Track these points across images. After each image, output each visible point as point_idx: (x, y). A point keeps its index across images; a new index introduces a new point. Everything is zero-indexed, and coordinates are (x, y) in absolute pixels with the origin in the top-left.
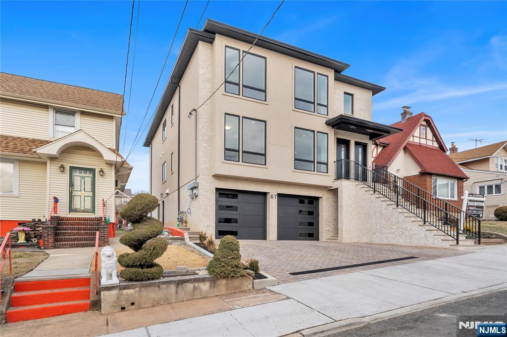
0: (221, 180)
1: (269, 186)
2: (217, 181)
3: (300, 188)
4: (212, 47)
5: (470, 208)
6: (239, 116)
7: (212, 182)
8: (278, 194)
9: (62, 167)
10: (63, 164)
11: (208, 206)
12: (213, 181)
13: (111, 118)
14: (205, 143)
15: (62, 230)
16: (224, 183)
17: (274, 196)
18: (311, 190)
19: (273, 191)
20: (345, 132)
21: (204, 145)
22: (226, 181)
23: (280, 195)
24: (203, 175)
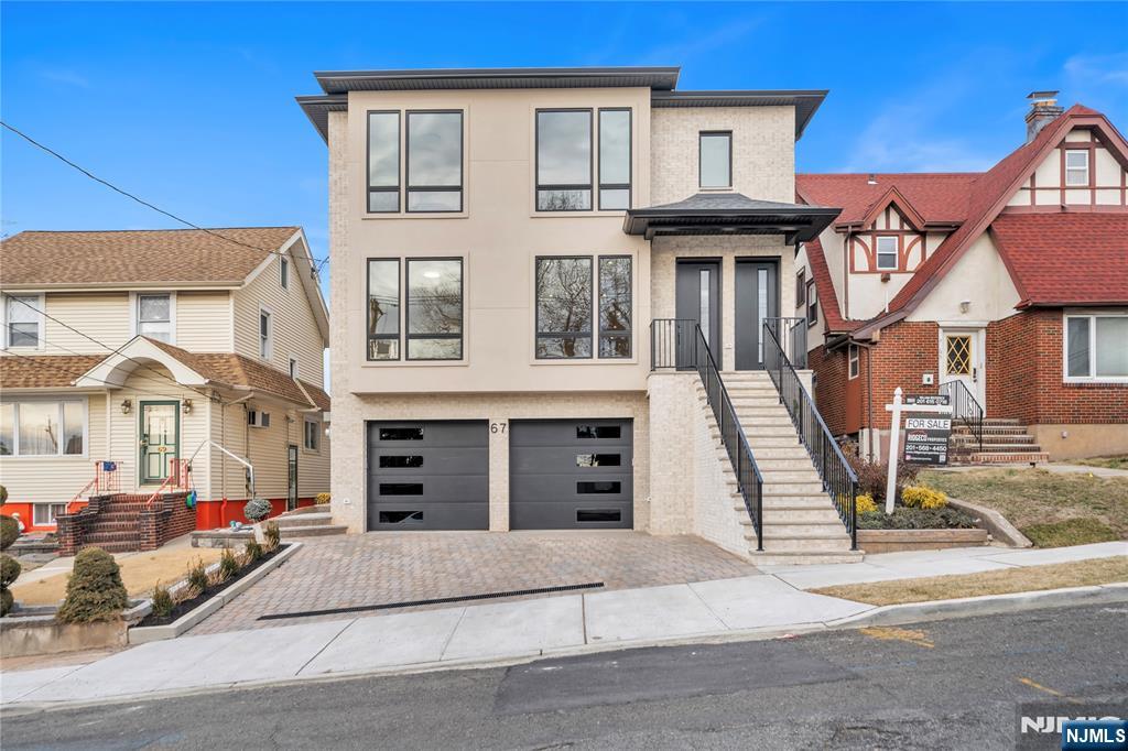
0: (376, 403)
1: (487, 405)
2: (367, 405)
3: (569, 401)
4: (346, 117)
5: (911, 437)
6: (398, 259)
7: (357, 409)
8: (510, 420)
9: (127, 404)
10: (128, 397)
11: (348, 462)
12: (357, 406)
13: (227, 293)
14: (342, 327)
15: (104, 520)
16: (382, 408)
17: (500, 428)
18: (600, 404)
19: (499, 416)
20: (702, 238)
21: (340, 331)
22: (387, 402)
23: (513, 423)
24: (338, 396)
